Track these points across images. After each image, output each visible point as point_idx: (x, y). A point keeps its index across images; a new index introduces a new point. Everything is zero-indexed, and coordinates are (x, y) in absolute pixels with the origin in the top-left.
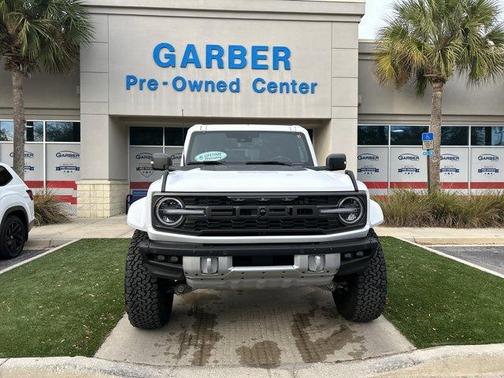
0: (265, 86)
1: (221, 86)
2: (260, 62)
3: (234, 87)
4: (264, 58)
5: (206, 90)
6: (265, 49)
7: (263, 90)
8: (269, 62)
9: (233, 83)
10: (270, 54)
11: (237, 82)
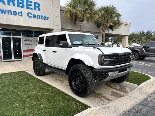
0: (32, 15)
1: (15, 13)
2: (29, 7)
3: (20, 14)
4: (31, 5)
5: (8, 14)
6: (31, 2)
7: (31, 17)
8: (33, 7)
9: (19, 13)
10: (33, 4)
11: (21, 12)
